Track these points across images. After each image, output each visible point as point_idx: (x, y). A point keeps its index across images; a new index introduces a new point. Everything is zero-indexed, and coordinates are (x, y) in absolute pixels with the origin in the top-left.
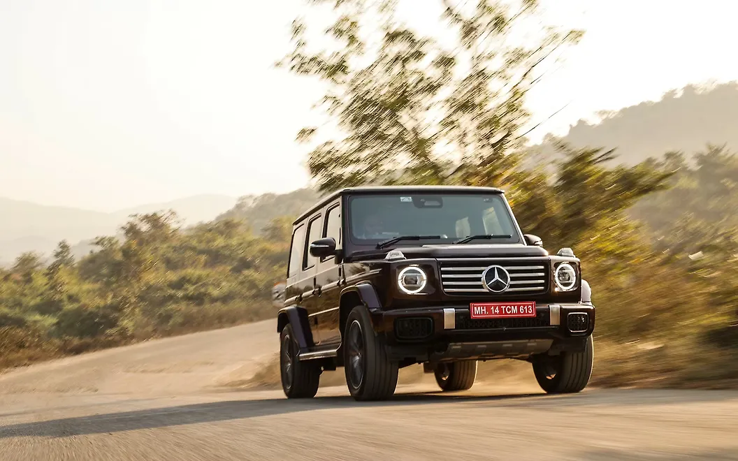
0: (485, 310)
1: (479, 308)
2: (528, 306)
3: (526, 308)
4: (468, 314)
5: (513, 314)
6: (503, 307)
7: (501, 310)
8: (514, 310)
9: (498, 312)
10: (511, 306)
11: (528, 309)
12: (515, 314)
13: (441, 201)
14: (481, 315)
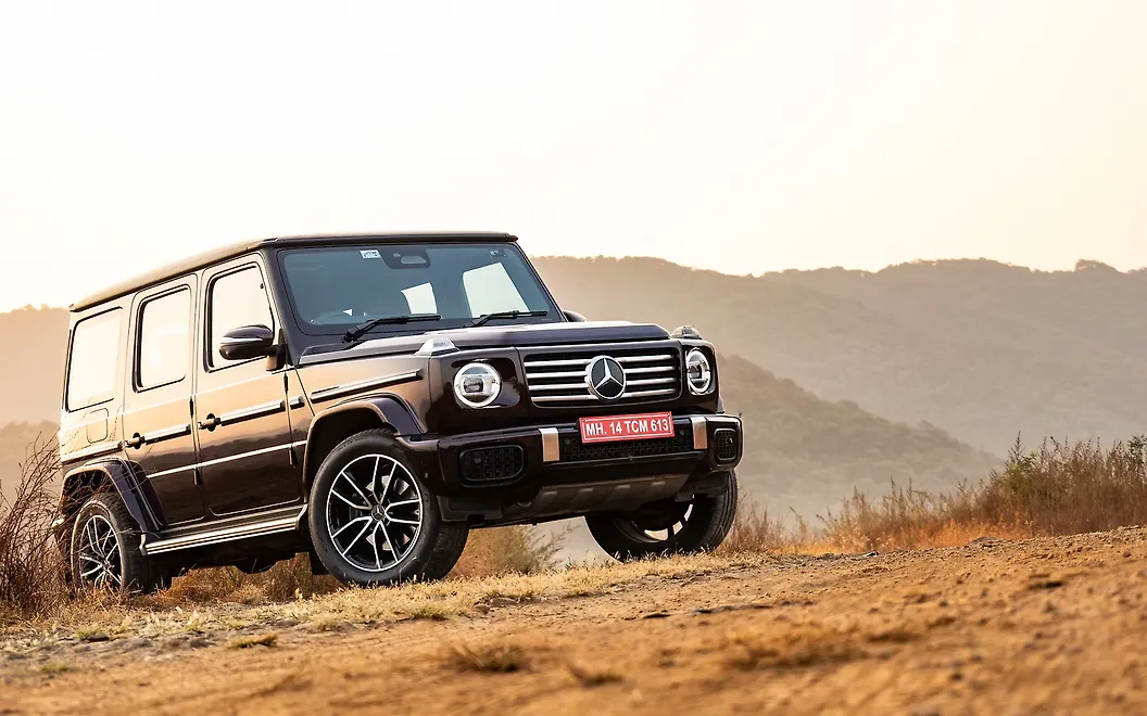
0: (601, 428)
1: (593, 425)
2: (662, 418)
3: (659, 422)
4: (578, 436)
5: (643, 433)
6: (628, 423)
7: (623, 426)
8: (643, 426)
9: (620, 430)
10: (637, 420)
11: (663, 424)
12: (646, 433)
13: (425, 256)
14: (596, 436)
